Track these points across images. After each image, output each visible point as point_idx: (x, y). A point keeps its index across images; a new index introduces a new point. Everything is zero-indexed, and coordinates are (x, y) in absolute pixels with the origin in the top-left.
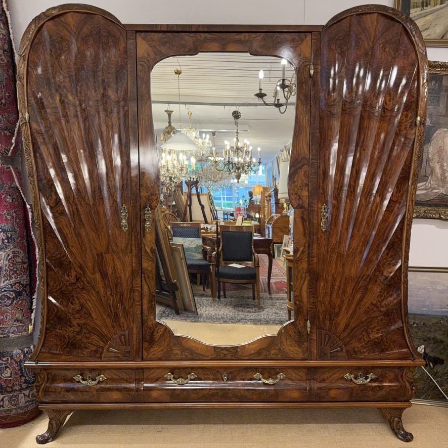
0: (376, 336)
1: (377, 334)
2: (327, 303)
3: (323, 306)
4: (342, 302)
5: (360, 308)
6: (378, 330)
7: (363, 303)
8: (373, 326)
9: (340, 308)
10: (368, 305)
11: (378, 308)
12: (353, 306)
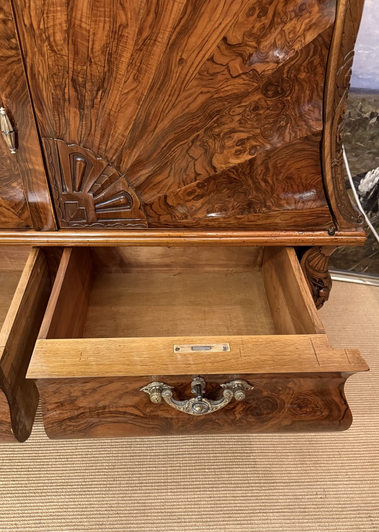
0: (234, 161)
1: (238, 154)
2: (59, 37)
3: (46, 48)
4: (117, 34)
5: (181, 61)
6: (242, 142)
7: (193, 40)
8: (226, 128)
9: (111, 60)
10: (211, 48)
11: (246, 60)
12: (158, 50)
